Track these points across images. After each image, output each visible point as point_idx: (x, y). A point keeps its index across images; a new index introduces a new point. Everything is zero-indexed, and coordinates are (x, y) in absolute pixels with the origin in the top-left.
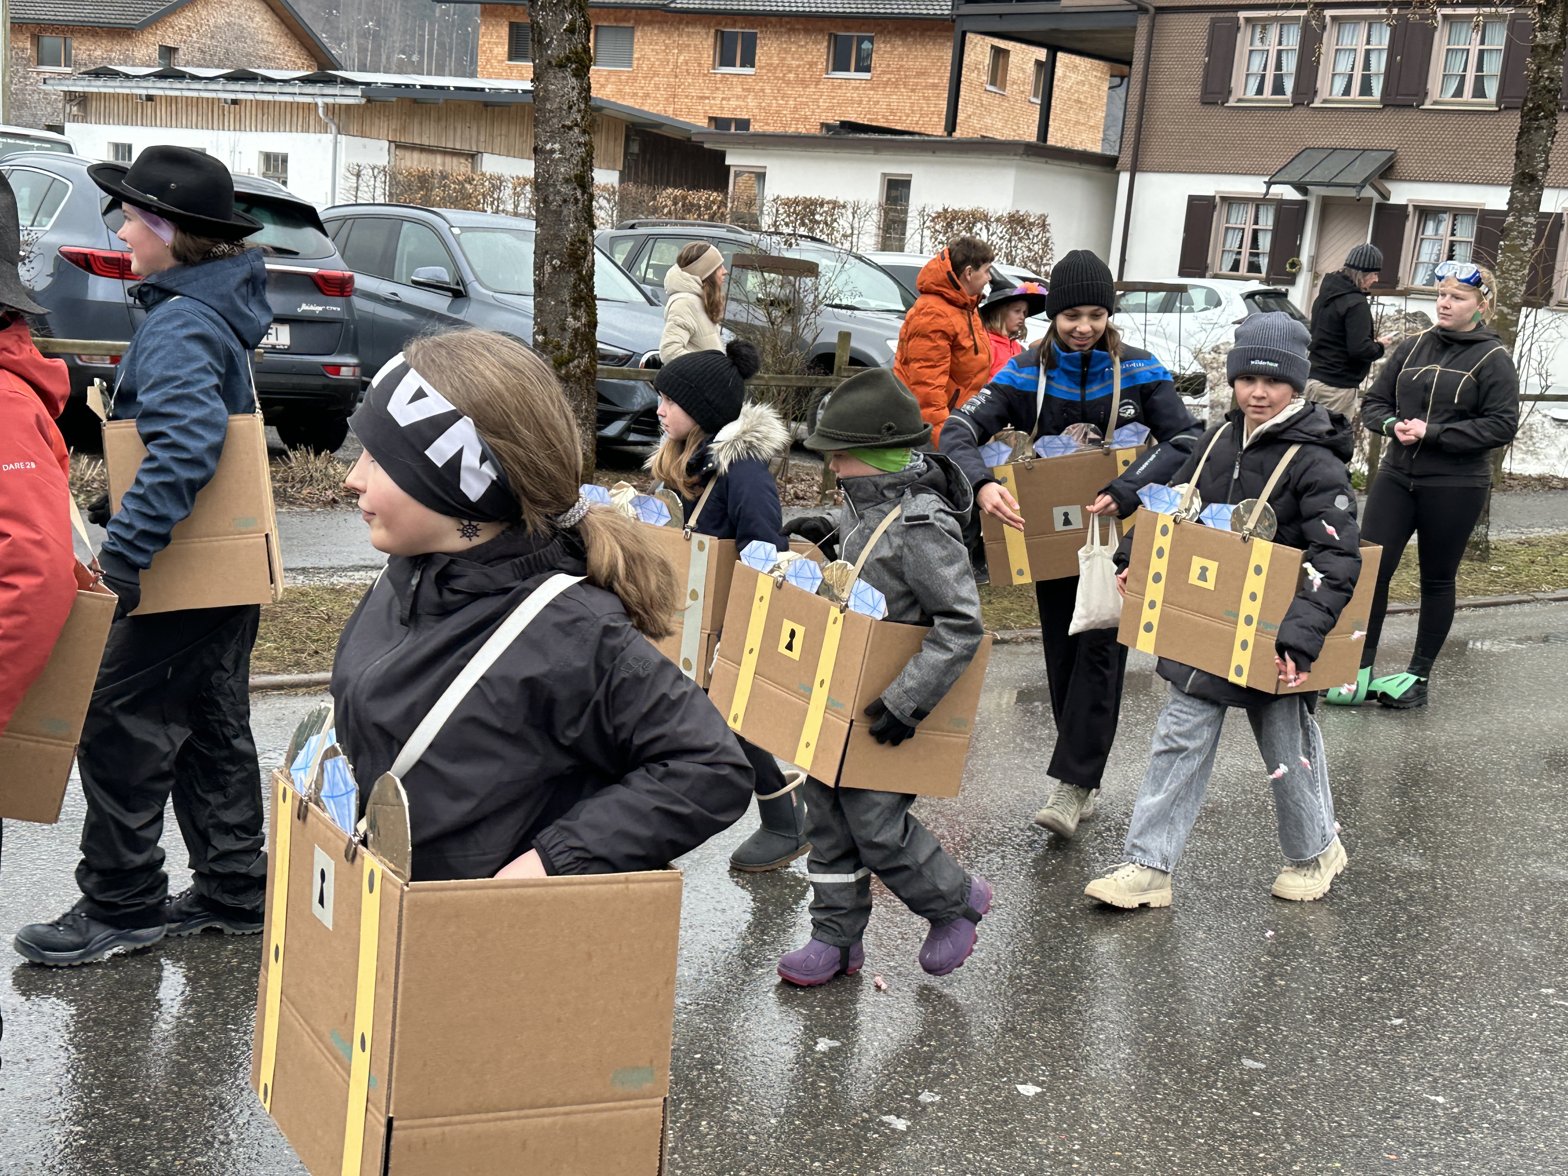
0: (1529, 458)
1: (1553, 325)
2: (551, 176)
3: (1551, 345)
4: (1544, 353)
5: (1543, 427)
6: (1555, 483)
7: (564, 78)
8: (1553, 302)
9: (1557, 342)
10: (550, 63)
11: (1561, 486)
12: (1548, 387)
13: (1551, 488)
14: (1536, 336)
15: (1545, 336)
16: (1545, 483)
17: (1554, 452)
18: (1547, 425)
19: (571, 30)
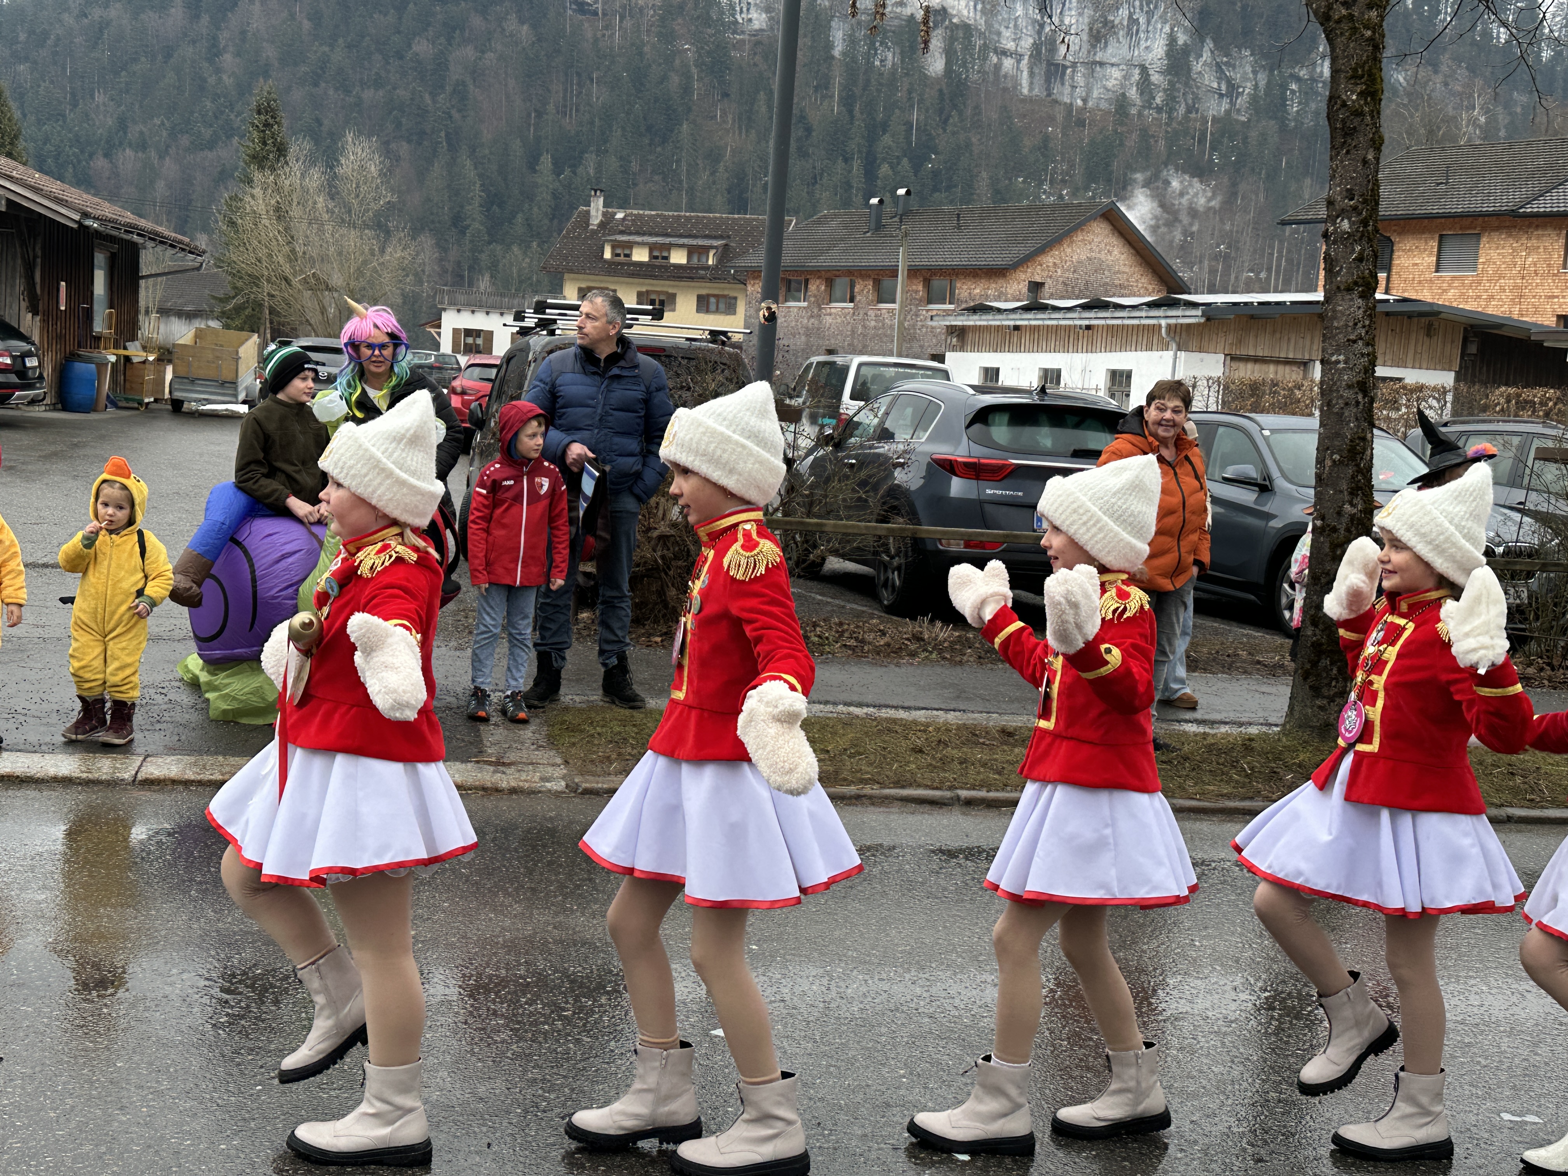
2: (1335, 384)
7: (1352, 300)
10: (1338, 288)
19: (1360, 259)
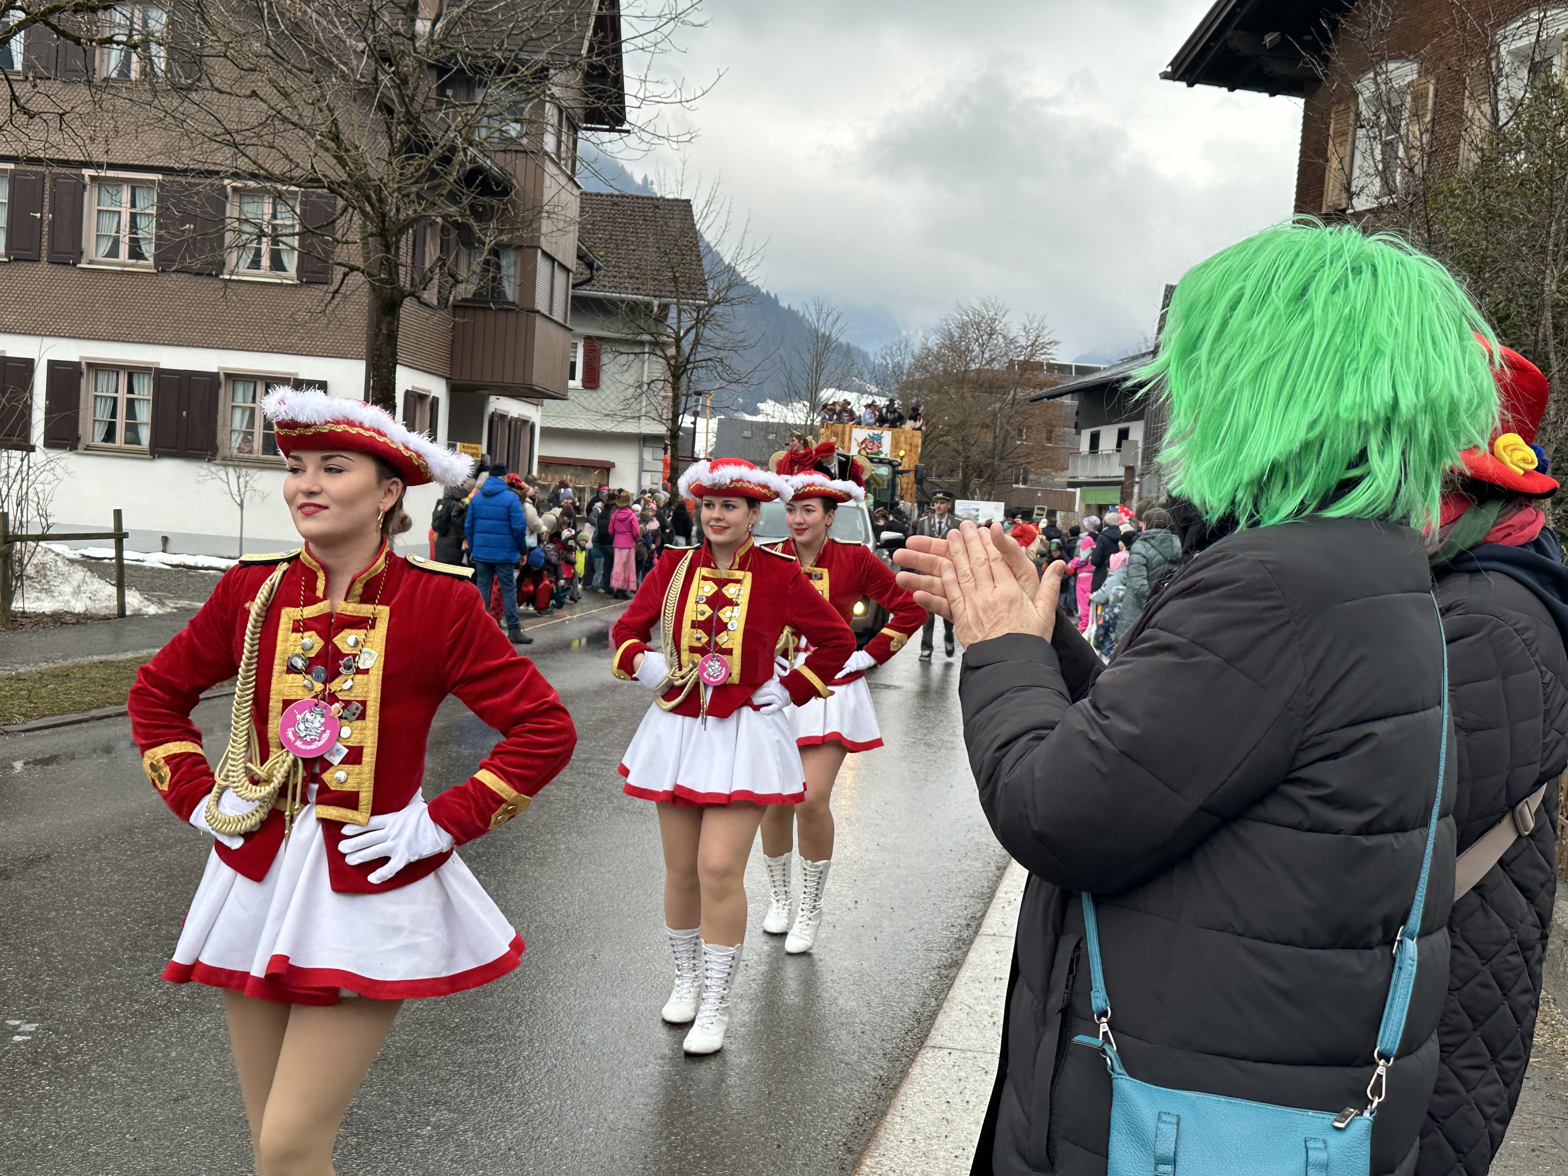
0: (43, 596)
1: (48, 467)
3: (48, 488)
4: (41, 495)
5: (56, 565)
6: (68, 618)
8: (81, 446)
9: (54, 484)
11: (74, 621)
12: (49, 527)
13: (62, 623)
14: (32, 478)
15: (41, 478)
16: (58, 619)
17: (68, 589)
18: (59, 563)
